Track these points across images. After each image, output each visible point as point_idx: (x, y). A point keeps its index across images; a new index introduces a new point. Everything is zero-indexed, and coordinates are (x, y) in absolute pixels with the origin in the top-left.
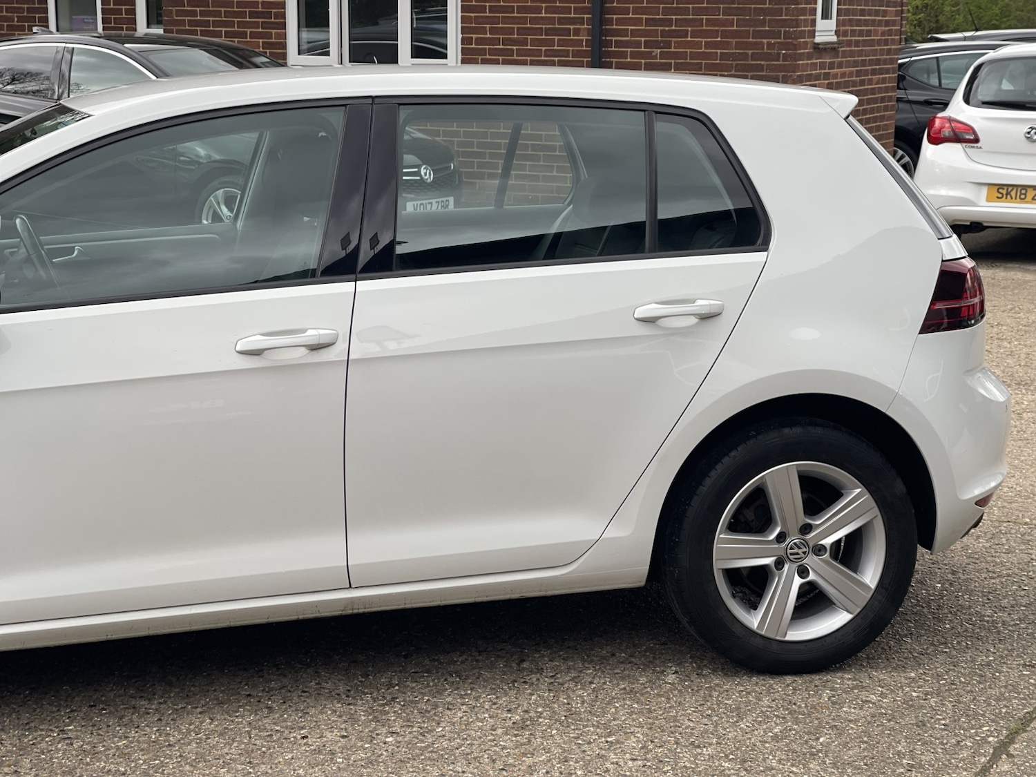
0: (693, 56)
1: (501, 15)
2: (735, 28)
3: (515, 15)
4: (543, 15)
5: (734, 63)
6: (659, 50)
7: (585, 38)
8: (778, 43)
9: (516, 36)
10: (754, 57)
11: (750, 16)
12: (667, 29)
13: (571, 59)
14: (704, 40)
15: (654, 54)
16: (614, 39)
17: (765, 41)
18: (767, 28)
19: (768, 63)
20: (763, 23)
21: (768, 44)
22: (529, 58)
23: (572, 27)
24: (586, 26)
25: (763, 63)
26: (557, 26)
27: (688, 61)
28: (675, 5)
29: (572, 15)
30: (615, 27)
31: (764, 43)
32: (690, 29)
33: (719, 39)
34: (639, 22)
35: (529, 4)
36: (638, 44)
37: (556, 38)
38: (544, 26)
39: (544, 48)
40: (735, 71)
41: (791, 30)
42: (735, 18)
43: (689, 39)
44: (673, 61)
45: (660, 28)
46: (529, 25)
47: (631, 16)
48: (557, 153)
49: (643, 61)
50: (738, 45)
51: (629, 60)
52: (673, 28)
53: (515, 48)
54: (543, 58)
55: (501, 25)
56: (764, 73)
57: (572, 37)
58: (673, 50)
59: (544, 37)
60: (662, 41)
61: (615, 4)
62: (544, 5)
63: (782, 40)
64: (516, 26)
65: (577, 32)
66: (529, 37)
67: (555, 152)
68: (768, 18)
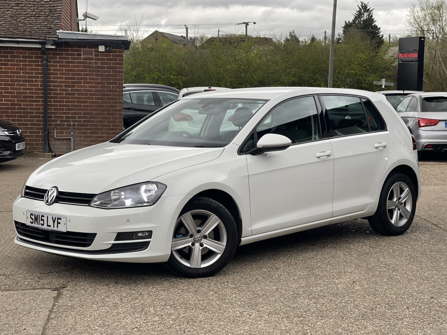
0: (84, 90)
1: (3, 75)
2: (100, 81)
3: (9, 75)
4: (22, 75)
5: (100, 93)
6: (70, 88)
7: (40, 84)
8: (116, 86)
9: (10, 83)
10: (107, 91)
11: (105, 77)
12: (73, 81)
13: (34, 91)
14: (88, 85)
15: (68, 90)
16: (52, 84)
17: (111, 86)
18: (112, 81)
19: (113, 93)
20: (110, 79)
21: (113, 87)
22: (16, 91)
23: (34, 79)
24: (40, 79)
25: (111, 93)
26: (28, 79)
27: (82, 92)
28: (76, 72)
29: (34, 75)
30: (52, 80)
31: (111, 87)
32: (82, 81)
33: (94, 85)
34: (62, 78)
35: (15, 71)
36: (62, 86)
37: (27, 83)
38: (22, 79)
39: (22, 87)
40: (101, 96)
41: (121, 82)
42: (100, 77)
43: (82, 84)
44: (76, 92)
45: (70, 80)
46: (15, 79)
47: (58, 76)
48: (29, 126)
49: (64, 92)
50: (101, 87)
51: (58, 92)
52: (76, 80)
53: (9, 87)
54: (22, 91)
55: (3, 78)
56: (111, 97)
57: (34, 83)
58: (76, 88)
59: (22, 83)
60: (71, 85)
61: (52, 72)
62: (22, 71)
63: (118, 85)
64: (10, 79)
65: (36, 81)
66: (16, 83)
67: (28, 126)
68: (112, 78)
